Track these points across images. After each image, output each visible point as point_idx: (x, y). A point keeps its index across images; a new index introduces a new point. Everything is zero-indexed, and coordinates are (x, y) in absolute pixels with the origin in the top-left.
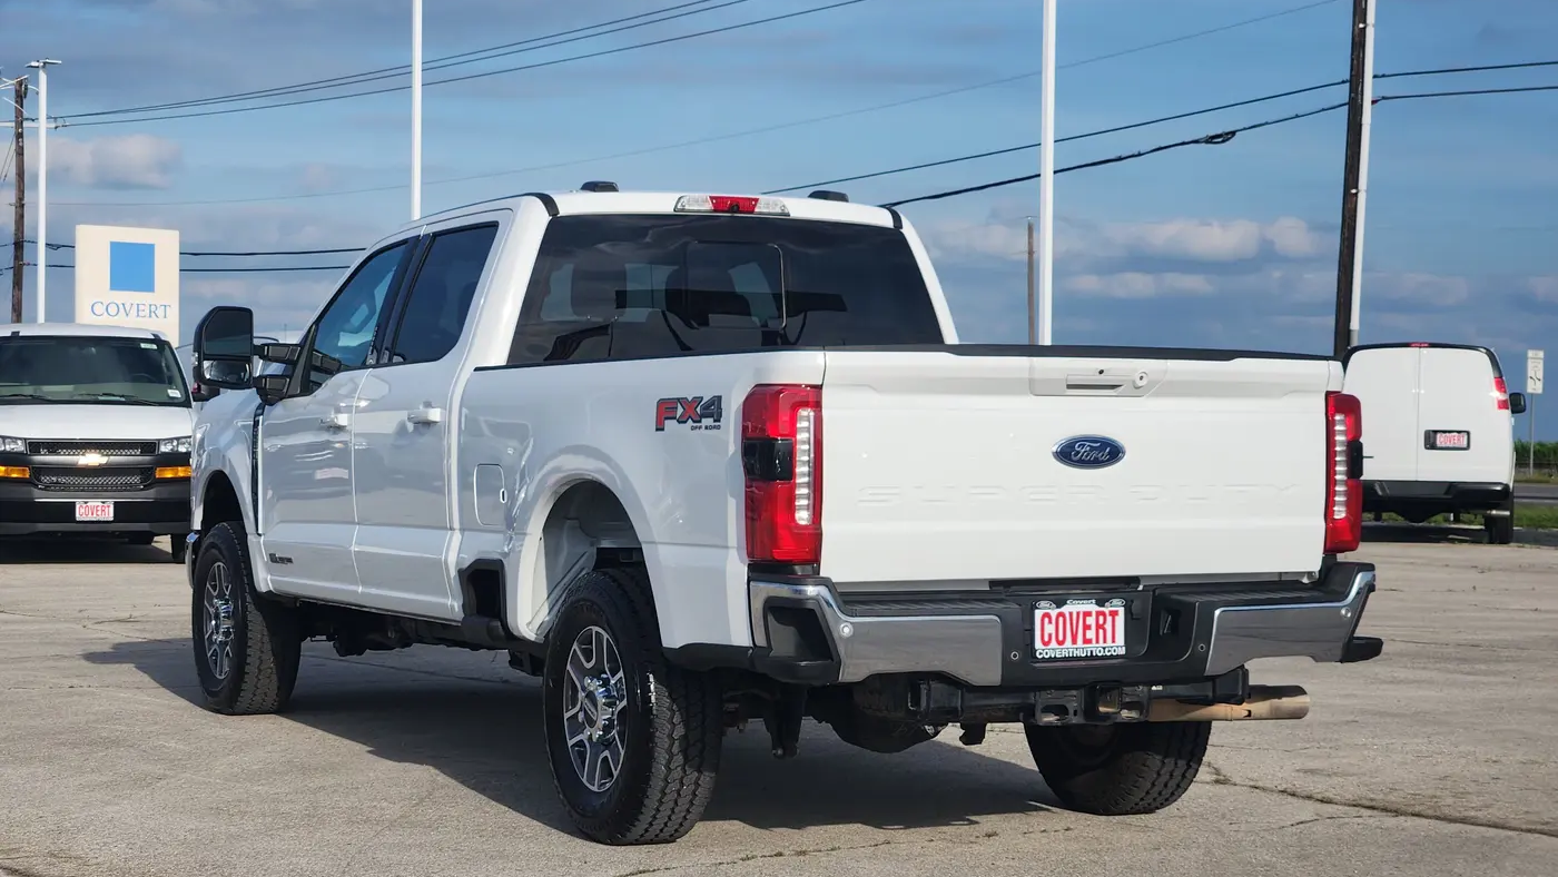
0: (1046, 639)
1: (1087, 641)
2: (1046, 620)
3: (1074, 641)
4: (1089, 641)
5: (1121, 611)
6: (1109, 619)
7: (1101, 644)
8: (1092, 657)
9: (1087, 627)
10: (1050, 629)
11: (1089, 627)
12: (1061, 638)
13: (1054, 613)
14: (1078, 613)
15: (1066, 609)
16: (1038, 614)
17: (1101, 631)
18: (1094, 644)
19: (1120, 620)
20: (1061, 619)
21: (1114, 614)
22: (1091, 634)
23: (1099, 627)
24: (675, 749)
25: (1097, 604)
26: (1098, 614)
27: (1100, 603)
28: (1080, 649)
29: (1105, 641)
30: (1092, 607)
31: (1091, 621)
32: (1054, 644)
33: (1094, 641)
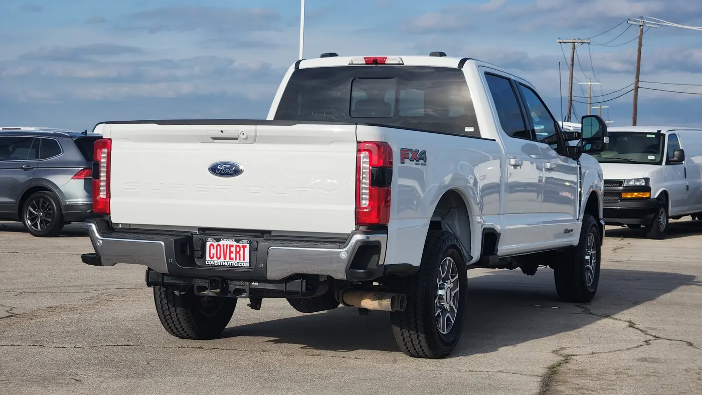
0: (212, 256)
1: (231, 259)
2: (212, 247)
3: (225, 258)
4: (232, 259)
5: (248, 246)
6: (242, 249)
7: (238, 261)
8: (232, 266)
9: (231, 252)
10: (213, 251)
11: (232, 252)
12: (218, 256)
13: (215, 244)
14: (227, 245)
15: (221, 243)
16: (208, 244)
17: (238, 255)
18: (234, 261)
19: (247, 250)
20: (219, 247)
21: (244, 247)
22: (233, 256)
23: (237, 252)
24: (163, 296)
25: (235, 241)
26: (237, 246)
27: (237, 241)
28: (227, 262)
29: (240, 260)
30: (235, 243)
31: (233, 249)
32: (215, 259)
33: (234, 259)
